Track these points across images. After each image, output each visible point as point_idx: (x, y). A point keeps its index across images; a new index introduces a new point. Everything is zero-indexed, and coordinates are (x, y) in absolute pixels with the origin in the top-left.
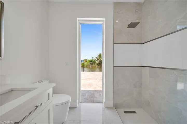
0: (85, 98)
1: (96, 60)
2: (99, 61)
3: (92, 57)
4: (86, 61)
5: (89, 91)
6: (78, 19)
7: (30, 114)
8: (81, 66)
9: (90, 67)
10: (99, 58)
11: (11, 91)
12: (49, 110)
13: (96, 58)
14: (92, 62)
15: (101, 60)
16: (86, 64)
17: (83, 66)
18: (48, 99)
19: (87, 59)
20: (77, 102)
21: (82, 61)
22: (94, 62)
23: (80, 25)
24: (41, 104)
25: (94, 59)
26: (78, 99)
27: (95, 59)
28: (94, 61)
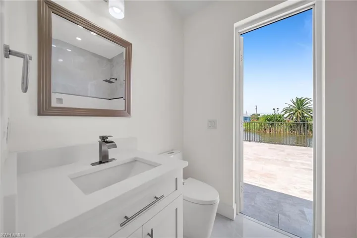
0: (253, 204)
1: (285, 116)
2: (297, 118)
3: (274, 109)
4: (256, 117)
5: (264, 190)
6: (236, 25)
7: (145, 209)
8: (242, 128)
9: (268, 132)
10: (296, 111)
11: (135, 160)
12: (177, 209)
13: (286, 110)
14: (273, 121)
15: (303, 117)
16: (255, 125)
17: (250, 130)
18: (174, 189)
19: (259, 115)
20: (233, 209)
21: (245, 118)
22: (279, 121)
23: (242, 37)
24: (162, 197)
25: (280, 112)
26: (235, 203)
27: (283, 113)
28: (280, 117)
